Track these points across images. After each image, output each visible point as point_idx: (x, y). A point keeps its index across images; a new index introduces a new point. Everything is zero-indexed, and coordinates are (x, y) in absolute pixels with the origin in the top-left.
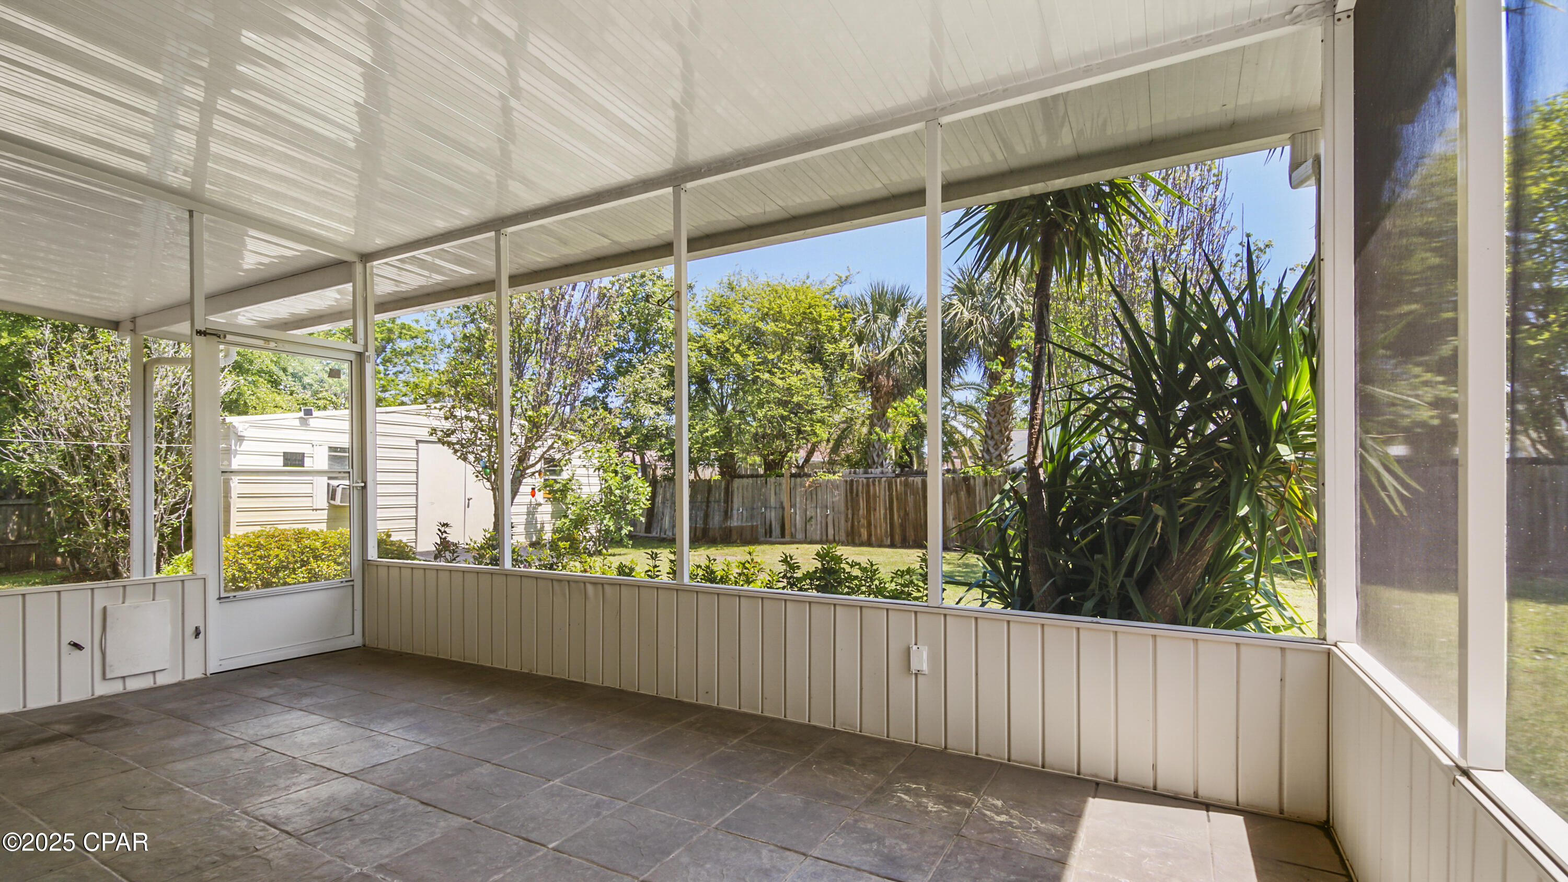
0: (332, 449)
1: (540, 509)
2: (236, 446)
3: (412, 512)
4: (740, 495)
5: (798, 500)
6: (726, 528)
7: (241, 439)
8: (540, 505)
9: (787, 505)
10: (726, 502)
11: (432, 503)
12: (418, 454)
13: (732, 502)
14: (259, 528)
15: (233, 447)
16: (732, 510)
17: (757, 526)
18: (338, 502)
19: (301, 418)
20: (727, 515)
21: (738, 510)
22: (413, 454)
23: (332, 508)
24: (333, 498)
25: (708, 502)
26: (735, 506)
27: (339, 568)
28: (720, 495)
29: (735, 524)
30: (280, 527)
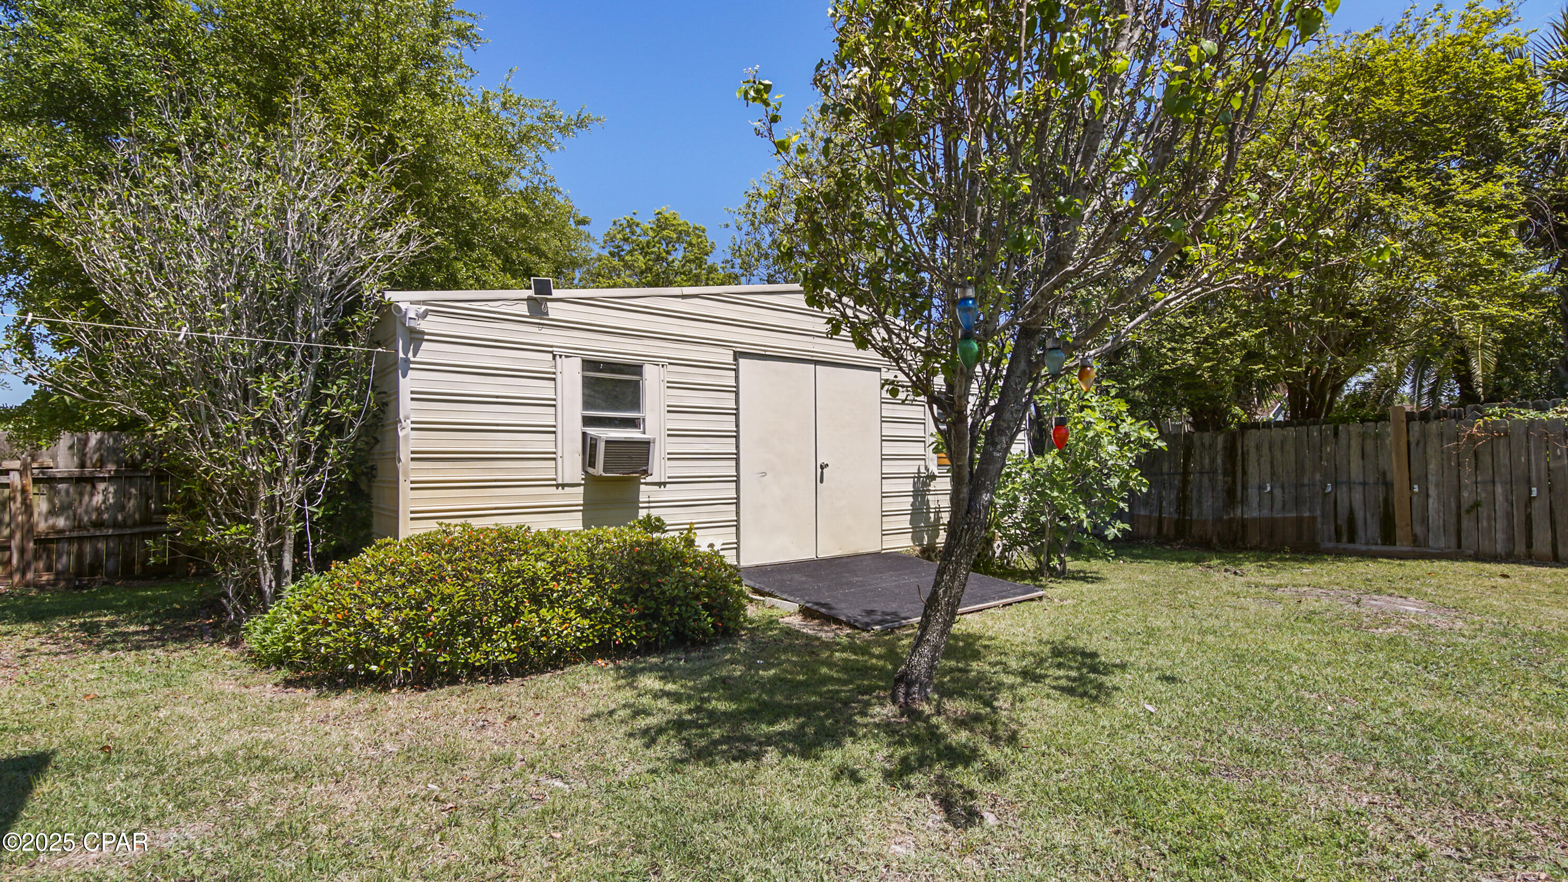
0: (589, 365)
1: (934, 485)
2: (406, 352)
3: (729, 491)
4: (1266, 458)
5: (1432, 466)
6: (1231, 521)
7: (416, 338)
8: (933, 477)
9: (1398, 477)
10: (1230, 472)
11: (764, 474)
12: (737, 378)
13: (1244, 473)
14: (433, 526)
15: (401, 355)
16: (1245, 487)
17: (1313, 519)
18: (599, 470)
19: (529, 299)
20: (1231, 497)
21: (1261, 488)
22: (728, 379)
23: (591, 481)
24: (592, 464)
25: (1186, 473)
26: (1253, 481)
27: (586, 623)
28: (1213, 460)
29: (1255, 514)
30: (476, 523)
